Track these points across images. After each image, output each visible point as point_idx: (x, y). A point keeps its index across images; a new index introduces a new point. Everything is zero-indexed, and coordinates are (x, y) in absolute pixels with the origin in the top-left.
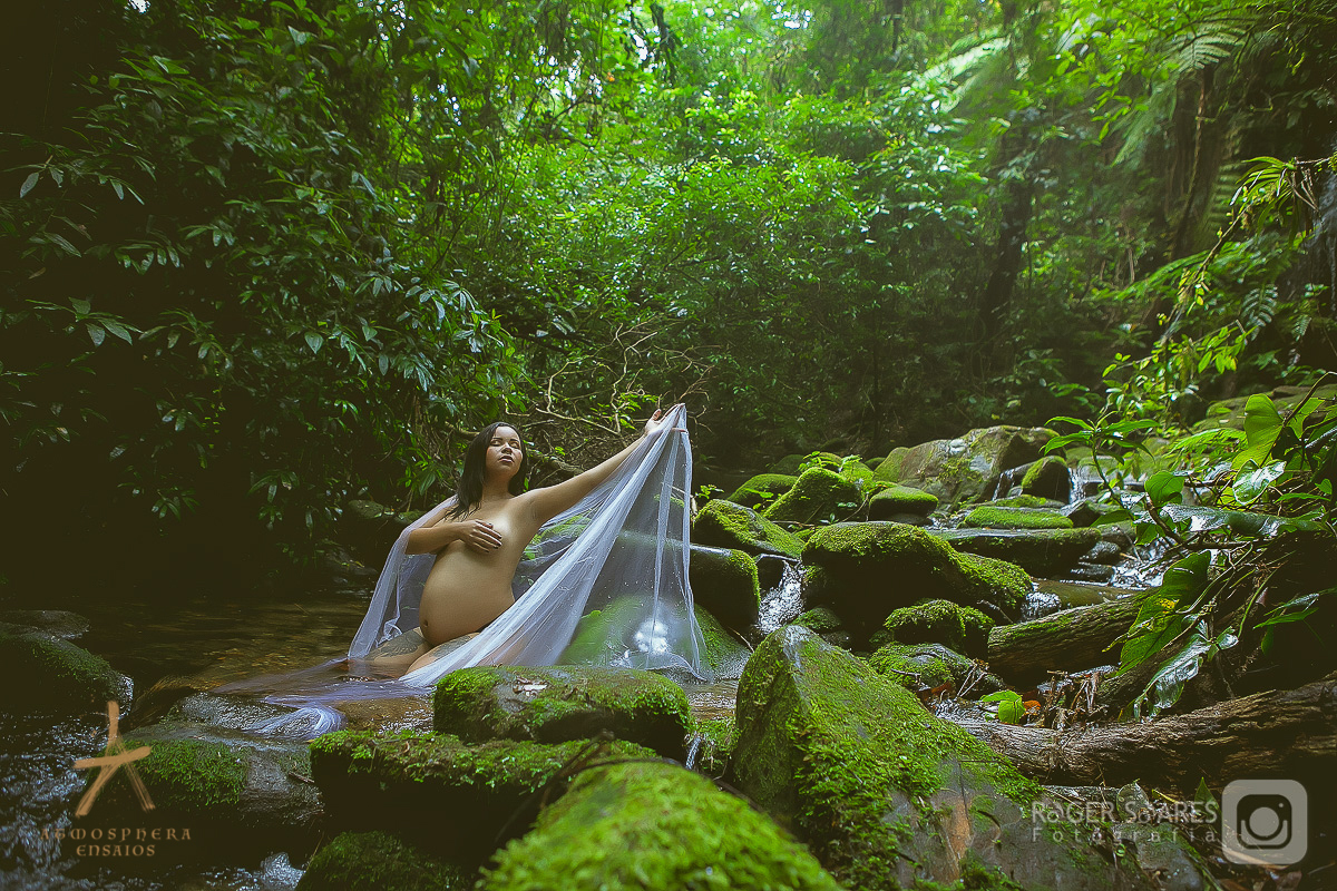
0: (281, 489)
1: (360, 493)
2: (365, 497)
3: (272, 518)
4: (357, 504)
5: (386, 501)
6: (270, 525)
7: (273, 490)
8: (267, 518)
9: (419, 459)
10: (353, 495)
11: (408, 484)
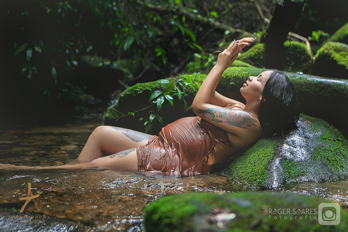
0: (34, 52)
1: (88, 50)
2: (91, 54)
3: (31, 72)
4: (87, 58)
5: (104, 56)
6: (29, 76)
7: (29, 53)
8: (27, 72)
9: (123, 26)
10: (83, 52)
11: (117, 43)
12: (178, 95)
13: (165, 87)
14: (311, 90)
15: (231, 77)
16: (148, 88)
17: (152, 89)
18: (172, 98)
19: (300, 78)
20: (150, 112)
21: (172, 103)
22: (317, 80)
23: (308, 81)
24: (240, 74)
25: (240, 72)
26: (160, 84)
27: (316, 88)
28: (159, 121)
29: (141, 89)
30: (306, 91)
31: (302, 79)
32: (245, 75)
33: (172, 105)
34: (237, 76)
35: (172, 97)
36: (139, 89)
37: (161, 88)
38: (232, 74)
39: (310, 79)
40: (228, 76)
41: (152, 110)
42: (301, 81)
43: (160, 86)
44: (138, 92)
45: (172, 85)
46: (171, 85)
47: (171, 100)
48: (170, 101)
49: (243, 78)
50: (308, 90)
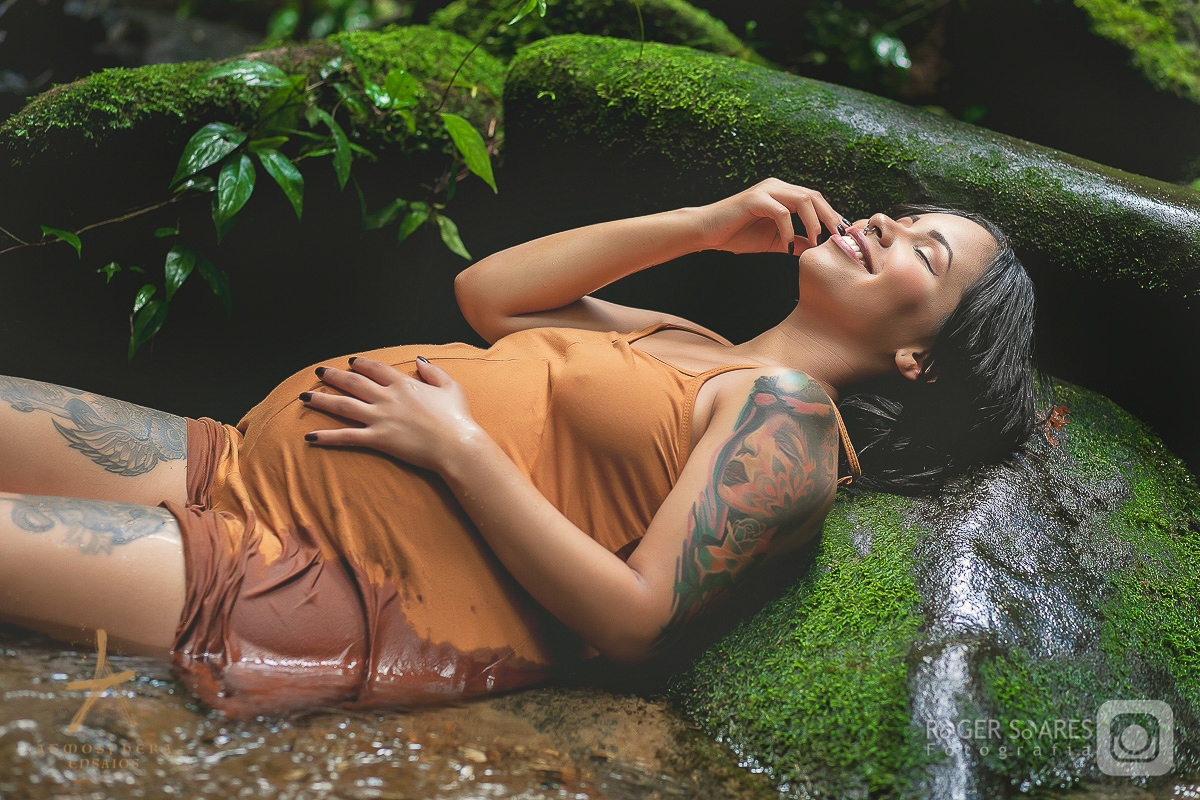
12: (332, 156)
13: (257, 104)
14: (1082, 250)
15: (651, 111)
16: (170, 106)
17: (188, 112)
18: (297, 176)
19: (1030, 174)
20: (163, 233)
21: (297, 200)
22: (1114, 201)
23: (1069, 196)
24: (703, 99)
25: (704, 93)
26: (233, 86)
27: (1108, 240)
28: (215, 292)
29: (128, 107)
30: (1054, 249)
31: (1037, 185)
32: (732, 115)
33: (299, 211)
34: (688, 110)
35: (299, 167)
36: (115, 103)
37: (237, 104)
38: (658, 93)
39: (1077, 189)
40: (634, 100)
41: (176, 228)
42: (1033, 195)
43: (233, 92)
44: (114, 125)
45: (299, 99)
46: (290, 97)
47: (294, 184)
48: (289, 191)
49: (718, 129)
50: (1066, 243)
